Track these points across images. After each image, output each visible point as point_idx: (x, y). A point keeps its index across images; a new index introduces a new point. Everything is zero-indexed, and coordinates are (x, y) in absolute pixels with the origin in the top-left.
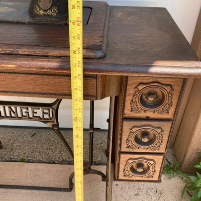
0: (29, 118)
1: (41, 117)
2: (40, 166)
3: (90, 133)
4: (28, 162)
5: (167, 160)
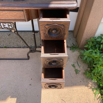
0: (2, 28)
1: (8, 28)
2: (14, 49)
3: (33, 34)
4: (8, 48)
5: (73, 43)
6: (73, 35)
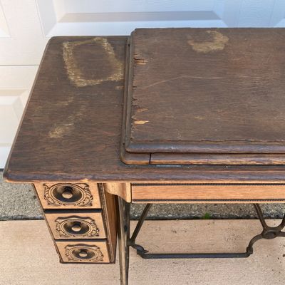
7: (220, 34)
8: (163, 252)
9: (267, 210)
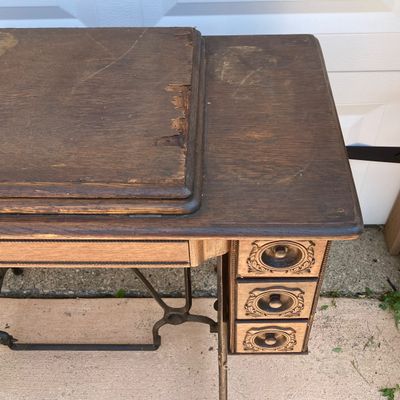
5: (388, 281)
6: (383, 243)
7: (12, 37)
8: (44, 342)
9: (206, 286)
